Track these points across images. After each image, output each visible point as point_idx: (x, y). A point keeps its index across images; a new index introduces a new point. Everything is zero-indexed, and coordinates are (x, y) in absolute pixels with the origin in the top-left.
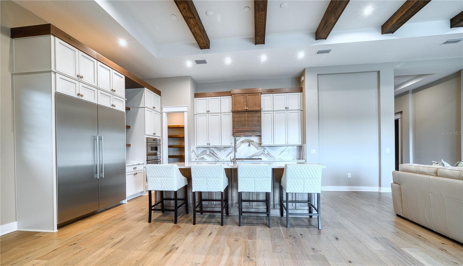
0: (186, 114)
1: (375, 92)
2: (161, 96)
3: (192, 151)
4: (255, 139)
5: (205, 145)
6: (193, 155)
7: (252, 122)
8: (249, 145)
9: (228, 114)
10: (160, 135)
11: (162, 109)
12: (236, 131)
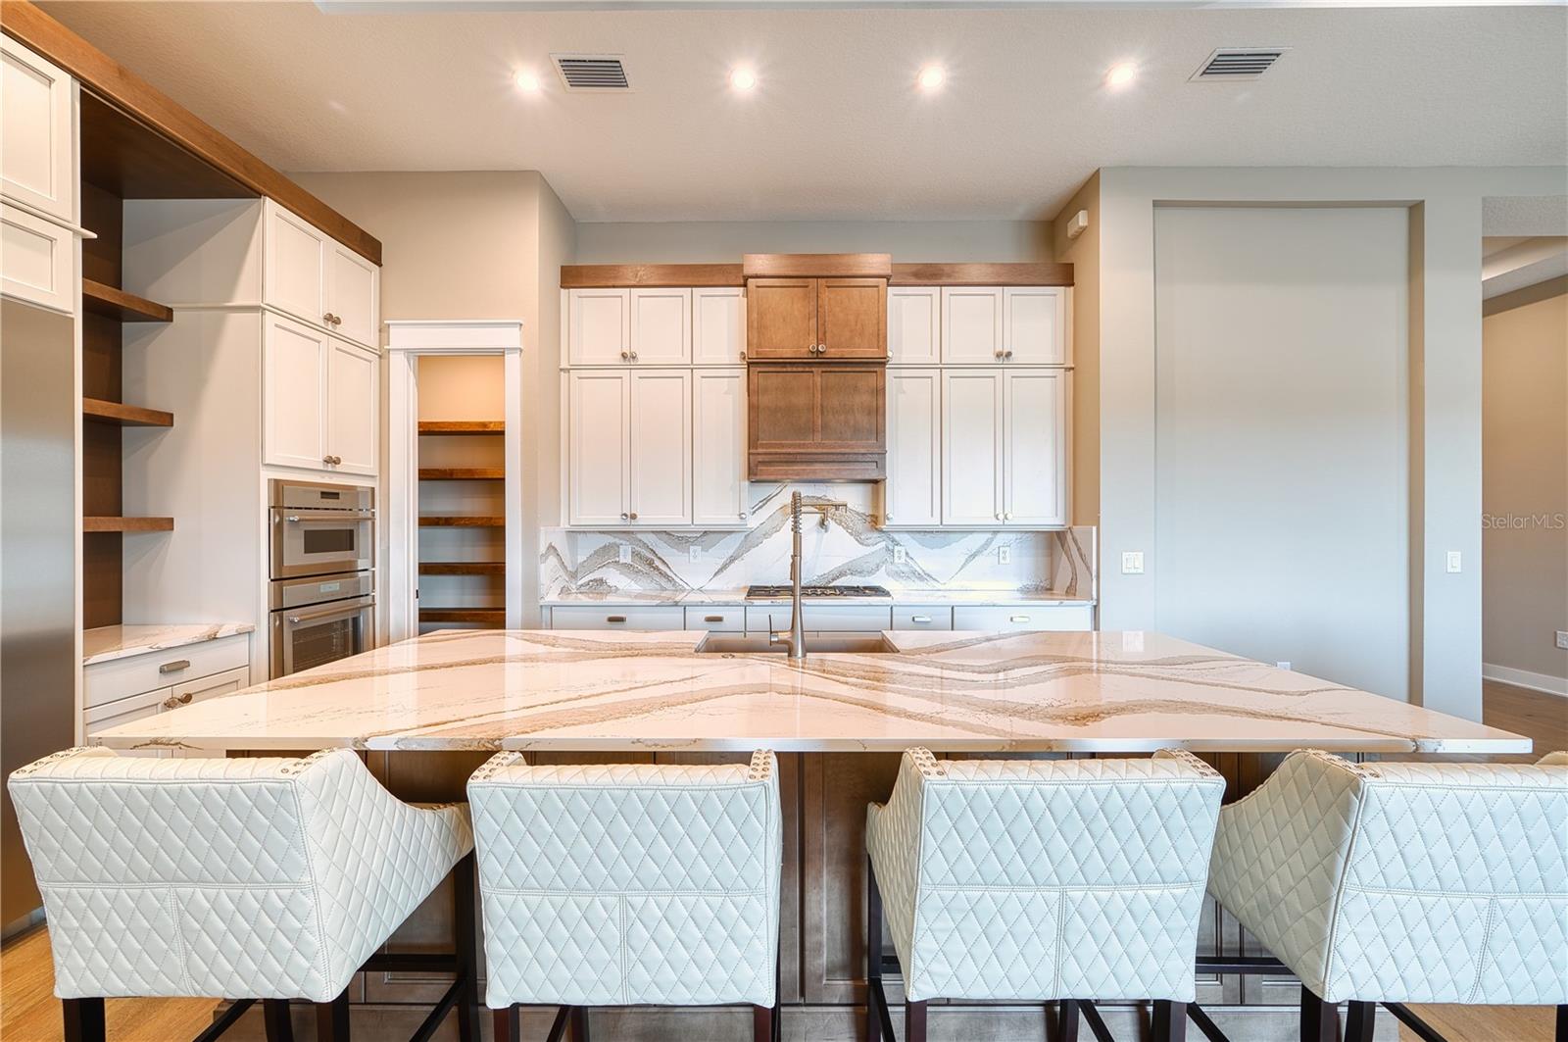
0: (513, 362)
1: (1394, 296)
2: (380, 265)
3: (543, 549)
4: (853, 497)
5: (613, 519)
6: (548, 569)
7: (842, 417)
8: (822, 524)
9: (726, 372)
10: (371, 466)
11: (384, 335)
12: (767, 458)
